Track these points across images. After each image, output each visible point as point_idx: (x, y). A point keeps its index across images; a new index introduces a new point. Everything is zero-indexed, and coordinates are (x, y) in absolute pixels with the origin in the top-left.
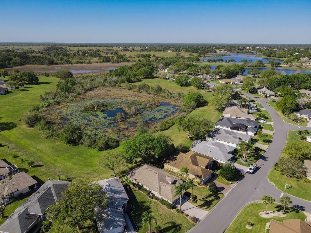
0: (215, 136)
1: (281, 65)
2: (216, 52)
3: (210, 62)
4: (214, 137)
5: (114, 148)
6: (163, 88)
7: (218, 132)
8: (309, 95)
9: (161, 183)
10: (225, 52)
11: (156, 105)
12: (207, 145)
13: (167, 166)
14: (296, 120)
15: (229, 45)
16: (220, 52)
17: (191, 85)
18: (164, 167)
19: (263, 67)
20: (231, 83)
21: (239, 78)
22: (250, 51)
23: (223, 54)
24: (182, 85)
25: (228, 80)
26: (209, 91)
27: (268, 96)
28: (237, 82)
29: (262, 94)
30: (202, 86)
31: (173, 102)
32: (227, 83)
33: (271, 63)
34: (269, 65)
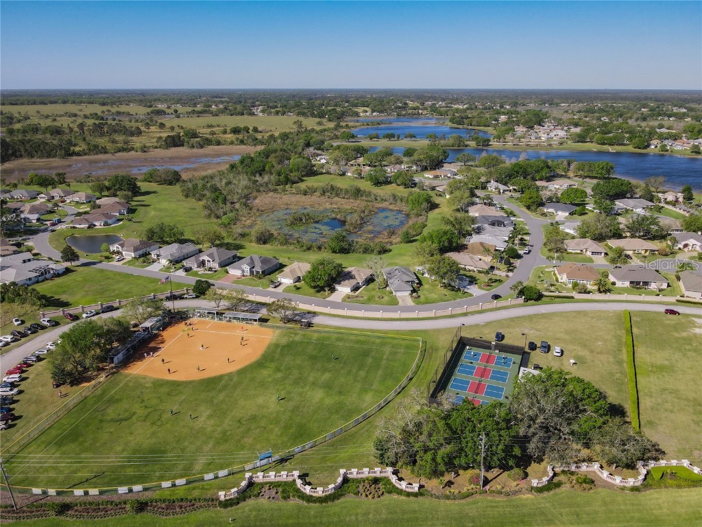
0: (481, 232)
1: (490, 143)
2: (357, 114)
3: (373, 139)
7: (482, 228)
8: (547, 187)
10: (374, 114)
14: (544, 214)
16: (365, 114)
17: (390, 183)
19: (464, 148)
20: (442, 176)
21: (449, 169)
22: (420, 111)
23: (375, 118)
24: (378, 183)
25: (437, 172)
26: (424, 190)
27: (501, 191)
28: (449, 175)
29: (494, 190)
30: (412, 184)
31: (391, 207)
32: (436, 177)
33: (476, 139)
34: (473, 144)
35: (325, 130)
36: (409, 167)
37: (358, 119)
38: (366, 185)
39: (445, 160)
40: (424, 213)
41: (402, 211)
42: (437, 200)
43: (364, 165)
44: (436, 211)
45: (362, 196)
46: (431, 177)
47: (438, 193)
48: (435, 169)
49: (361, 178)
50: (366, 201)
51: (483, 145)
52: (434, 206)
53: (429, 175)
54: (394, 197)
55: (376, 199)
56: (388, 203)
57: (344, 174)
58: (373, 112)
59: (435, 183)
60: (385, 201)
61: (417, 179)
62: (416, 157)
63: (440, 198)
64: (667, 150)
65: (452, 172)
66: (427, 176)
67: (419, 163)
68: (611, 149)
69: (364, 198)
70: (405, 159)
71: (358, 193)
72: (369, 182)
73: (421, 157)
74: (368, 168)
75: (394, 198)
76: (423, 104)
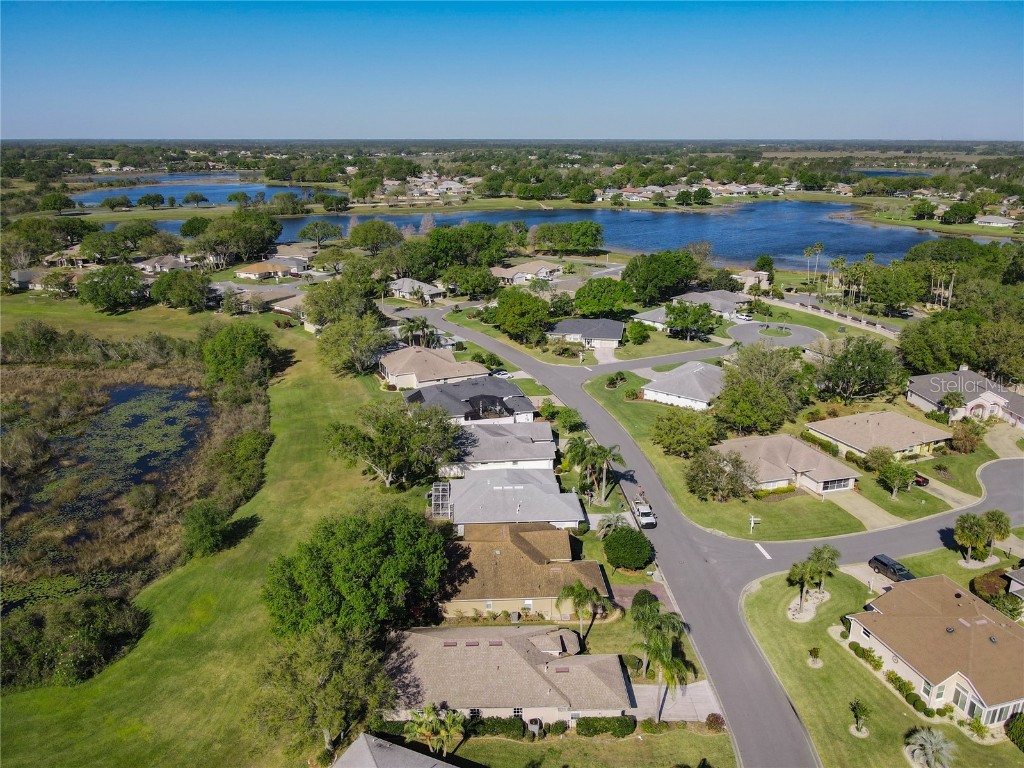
0: (467, 455)
1: (350, 205)
2: (91, 170)
3: (117, 209)
4: (467, 459)
5: (139, 636)
6: (62, 330)
7: (467, 439)
8: (513, 279)
9: (539, 667)
10: (125, 169)
11: (100, 405)
12: (495, 488)
13: (452, 609)
14: (566, 351)
15: (125, 146)
16: (106, 170)
17: (151, 301)
18: (445, 615)
19: (304, 215)
20: (280, 274)
21: (290, 255)
22: (211, 164)
23: (128, 176)
24: (116, 306)
25: (266, 266)
26: (242, 313)
27: (427, 297)
28: (294, 270)
29: (408, 296)
30: (209, 300)
31: (152, 379)
32: (267, 277)
33: (322, 200)
34: (319, 208)
35: (12, 196)
36: (197, 259)
37: (93, 177)
38: (77, 316)
39: (277, 238)
40: (254, 389)
41: (189, 388)
42: (283, 340)
43: (85, 261)
44: (291, 375)
45: (60, 350)
46: (253, 277)
47: (282, 319)
48: (258, 259)
49: (71, 294)
50: (77, 365)
51: (338, 210)
52: (281, 361)
53: (247, 273)
54: (160, 343)
55: (106, 357)
56: (142, 365)
57: (23, 288)
58: (123, 164)
59: (268, 292)
60: (135, 358)
61: (220, 286)
62: (210, 234)
63: (290, 334)
64: (622, 204)
65: (299, 263)
66: (243, 275)
67: (219, 248)
68: (544, 205)
69: (70, 356)
70: (187, 242)
71: (47, 342)
72: (90, 306)
73: (221, 234)
74: (94, 267)
75: (162, 348)
76: (214, 153)
